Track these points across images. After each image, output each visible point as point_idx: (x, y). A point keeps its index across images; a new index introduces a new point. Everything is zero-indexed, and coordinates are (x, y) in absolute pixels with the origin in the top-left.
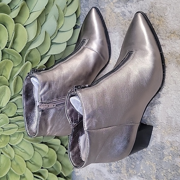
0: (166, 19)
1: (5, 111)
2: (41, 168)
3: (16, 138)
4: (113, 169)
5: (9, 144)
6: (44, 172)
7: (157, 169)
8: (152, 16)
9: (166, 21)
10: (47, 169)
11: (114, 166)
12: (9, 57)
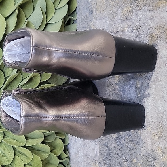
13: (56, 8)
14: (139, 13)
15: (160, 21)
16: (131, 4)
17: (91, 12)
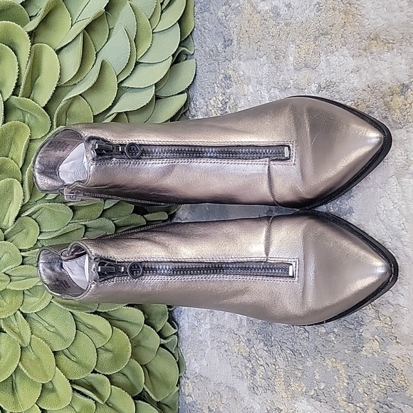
0: (360, 8)
1: (14, 237)
2: (92, 373)
3: (37, 299)
4: (259, 383)
5: (19, 310)
6: (102, 383)
7: (350, 378)
8: (331, 6)
9: (359, 13)
10: (107, 376)
11: (261, 376)
12: (24, 118)
13: (154, 31)
14: (333, 59)
15: (374, 78)
16: (316, 38)
17: (228, 43)
